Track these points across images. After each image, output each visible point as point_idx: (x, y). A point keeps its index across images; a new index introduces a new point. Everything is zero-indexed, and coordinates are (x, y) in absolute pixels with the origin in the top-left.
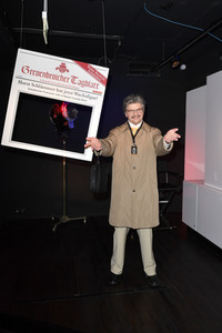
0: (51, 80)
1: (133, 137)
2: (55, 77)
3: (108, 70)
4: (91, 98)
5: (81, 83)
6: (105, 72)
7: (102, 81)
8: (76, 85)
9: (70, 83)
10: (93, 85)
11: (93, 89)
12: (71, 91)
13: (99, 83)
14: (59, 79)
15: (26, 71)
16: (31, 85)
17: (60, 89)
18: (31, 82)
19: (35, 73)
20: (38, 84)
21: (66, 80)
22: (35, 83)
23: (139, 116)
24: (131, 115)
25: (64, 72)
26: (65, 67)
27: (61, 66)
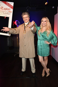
1: (25, 27)
3: (13, 3)
6: (12, 4)
8: (3, 10)
9: (1, 10)
10: (9, 9)
11: (9, 11)
12: (1, 12)
13: (11, 8)
23: (27, 20)
24: (24, 19)
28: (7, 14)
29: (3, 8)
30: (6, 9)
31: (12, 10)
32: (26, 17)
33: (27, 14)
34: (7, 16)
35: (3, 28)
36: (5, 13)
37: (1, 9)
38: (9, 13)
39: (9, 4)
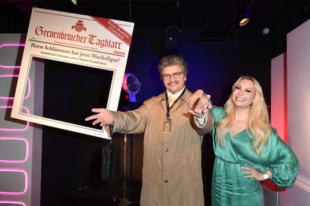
0: (66, 41)
1: (168, 109)
2: (71, 37)
3: (132, 25)
4: (111, 60)
5: (101, 43)
6: (129, 27)
7: (125, 40)
8: (94, 46)
9: (87, 44)
10: (115, 45)
11: (114, 49)
12: (88, 52)
13: (122, 42)
14: (75, 39)
15: (40, 32)
16: (44, 47)
17: (75, 50)
18: (44, 45)
19: (49, 34)
20: (52, 46)
21: (83, 40)
22: (49, 46)
23: (177, 82)
24: (166, 81)
25: (80, 30)
26: (82, 25)
27: (77, 24)
28: (108, 59)
29: (95, 40)
30: (106, 43)
31: (126, 48)
32: (173, 72)
33: (180, 63)
34: (107, 66)
35: (94, 110)
36: (99, 55)
37: (87, 40)
38: (116, 58)
39: (118, 27)
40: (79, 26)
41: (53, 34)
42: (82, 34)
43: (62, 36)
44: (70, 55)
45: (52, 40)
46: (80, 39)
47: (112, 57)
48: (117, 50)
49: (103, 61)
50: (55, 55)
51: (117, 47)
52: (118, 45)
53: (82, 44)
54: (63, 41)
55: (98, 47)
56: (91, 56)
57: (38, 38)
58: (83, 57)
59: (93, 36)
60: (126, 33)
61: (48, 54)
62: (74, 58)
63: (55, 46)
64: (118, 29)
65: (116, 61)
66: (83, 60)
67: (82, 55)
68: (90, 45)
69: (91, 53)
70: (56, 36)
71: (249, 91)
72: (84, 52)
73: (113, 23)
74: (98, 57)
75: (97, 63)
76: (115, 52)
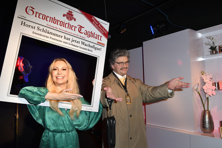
0: (59, 26)
1: (125, 88)
2: (63, 24)
3: (108, 24)
4: (96, 49)
5: (87, 33)
7: (104, 34)
8: (83, 35)
9: (77, 32)
11: (97, 40)
12: (78, 40)
13: (102, 36)
14: (67, 26)
15: (31, 12)
16: (36, 28)
17: (67, 36)
18: (37, 26)
19: (41, 16)
20: (45, 28)
21: (73, 28)
22: (41, 27)
23: (127, 68)
24: (120, 67)
25: (71, 20)
26: (72, 15)
27: (68, 14)
28: (93, 47)
29: (83, 30)
30: (91, 34)
31: (105, 41)
34: (93, 53)
36: (87, 43)
37: (77, 29)
38: (99, 47)
39: (99, 24)
40: (70, 16)
41: (45, 18)
42: (72, 23)
43: (54, 20)
44: (63, 40)
45: (44, 22)
46: (71, 27)
47: (96, 46)
48: (99, 41)
49: (90, 48)
50: (48, 37)
51: (99, 39)
52: (100, 37)
53: (73, 32)
54: (55, 25)
55: (86, 36)
56: (81, 43)
57: (28, 17)
58: (74, 43)
59: (81, 27)
60: (104, 29)
61: (41, 35)
62: (66, 43)
63: (48, 29)
64: (99, 25)
65: (99, 49)
66: (74, 46)
67: (73, 41)
68: (79, 34)
69: (80, 40)
70: (48, 19)
71: (65, 70)
72: (75, 39)
73: (95, 19)
74: (86, 45)
75: (86, 49)
76: (98, 42)
